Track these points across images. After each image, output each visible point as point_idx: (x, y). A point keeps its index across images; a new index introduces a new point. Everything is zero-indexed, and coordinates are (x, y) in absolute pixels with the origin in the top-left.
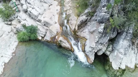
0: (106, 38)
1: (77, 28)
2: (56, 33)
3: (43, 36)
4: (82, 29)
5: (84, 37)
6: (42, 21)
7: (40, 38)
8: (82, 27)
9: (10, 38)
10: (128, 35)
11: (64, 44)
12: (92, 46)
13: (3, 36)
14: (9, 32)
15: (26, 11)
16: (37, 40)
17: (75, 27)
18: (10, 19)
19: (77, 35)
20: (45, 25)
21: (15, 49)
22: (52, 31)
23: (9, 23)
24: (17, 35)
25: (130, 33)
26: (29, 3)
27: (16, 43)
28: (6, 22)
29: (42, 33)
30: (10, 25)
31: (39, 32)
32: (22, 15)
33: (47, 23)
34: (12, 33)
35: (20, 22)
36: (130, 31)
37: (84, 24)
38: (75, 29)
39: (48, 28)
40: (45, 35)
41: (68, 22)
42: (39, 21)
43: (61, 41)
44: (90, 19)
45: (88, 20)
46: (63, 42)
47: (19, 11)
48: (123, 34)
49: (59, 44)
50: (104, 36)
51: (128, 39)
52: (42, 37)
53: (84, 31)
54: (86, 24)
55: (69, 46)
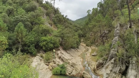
0: (117, 67)
1: (96, 67)
2: (80, 70)
3: (70, 73)
4: (100, 70)
5: (102, 74)
6: (70, 63)
7: (68, 74)
8: (100, 69)
9: (47, 72)
10: (133, 65)
11: (86, 75)
13: (43, 70)
14: (47, 69)
15: (60, 58)
16: (65, 75)
17: (95, 66)
18: (49, 61)
19: (96, 73)
20: (72, 66)
22: (77, 69)
23: (48, 64)
24: (51, 71)
25: (134, 63)
26: (62, 54)
27: (51, 75)
28: (46, 63)
30: (48, 65)
31: (68, 69)
32: (57, 60)
33: (74, 64)
34: (49, 70)
35: (55, 63)
36: (133, 62)
37: (101, 67)
38: (94, 68)
39: (74, 68)
40: (71, 73)
41: (89, 65)
43: (84, 73)
44: (106, 62)
45: (104, 64)
46: (86, 74)
47: (55, 58)
48: (130, 66)
49: (83, 76)
50: (115, 66)
51: (134, 68)
53: (102, 70)
54: (103, 66)
55: (91, 77)
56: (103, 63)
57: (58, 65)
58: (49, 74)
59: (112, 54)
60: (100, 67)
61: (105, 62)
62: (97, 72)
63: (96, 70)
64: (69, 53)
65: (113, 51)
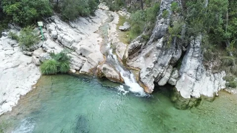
0: (167, 55)
1: (127, 55)
2: (97, 62)
3: (78, 68)
4: (135, 59)
5: (137, 68)
6: (77, 49)
7: (74, 71)
8: (134, 57)
9: (30, 69)
10: (196, 50)
11: (109, 73)
12: (149, 67)
13: (20, 67)
14: (27, 64)
15: (55, 39)
16: (68, 73)
17: (125, 53)
18: (32, 47)
19: (128, 66)
20: (81, 54)
21: (36, 82)
22: (91, 60)
23: (30, 53)
24: (39, 67)
25: (197, 47)
26: (60, 30)
27: (38, 77)
28: (25, 52)
29: (77, 64)
30: (30, 55)
31: (72, 62)
32: (50, 44)
33: (85, 50)
34: (33, 65)
35: (45, 51)
36: (197, 44)
37: (137, 53)
38: (124, 56)
39: (85, 59)
40: (81, 68)
41: (114, 52)
42: (74, 49)
43: (105, 69)
44: (145, 44)
45: (142, 47)
46: (108, 70)
47: (45, 39)
48: (190, 51)
49: (102, 74)
50: (164, 53)
51: (197, 55)
52: (76, 70)
53: (138, 60)
54: (140, 52)
55: (117, 75)
56: (141, 45)
57: (52, 55)
58: (33, 75)
59: (160, 31)
60: (135, 54)
61: (143, 44)
62: (130, 63)
63: (128, 59)
64: (75, 28)
65: (162, 23)
